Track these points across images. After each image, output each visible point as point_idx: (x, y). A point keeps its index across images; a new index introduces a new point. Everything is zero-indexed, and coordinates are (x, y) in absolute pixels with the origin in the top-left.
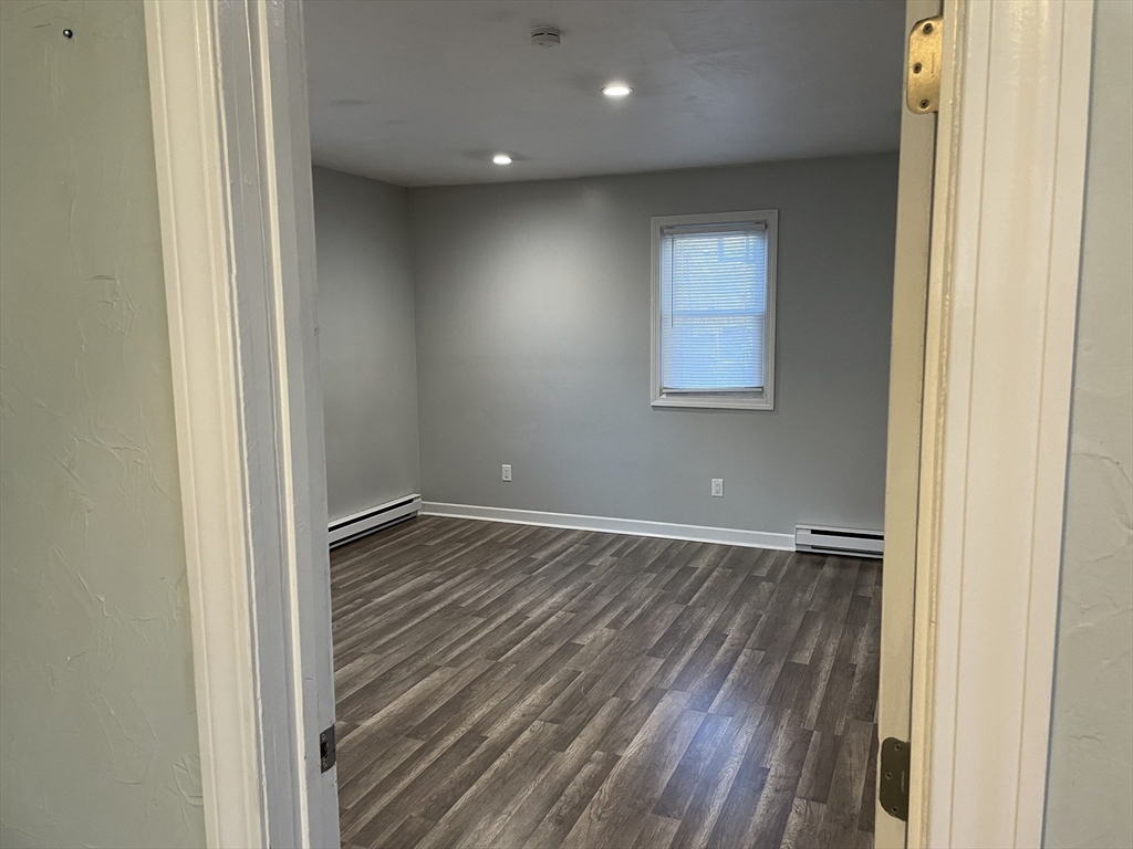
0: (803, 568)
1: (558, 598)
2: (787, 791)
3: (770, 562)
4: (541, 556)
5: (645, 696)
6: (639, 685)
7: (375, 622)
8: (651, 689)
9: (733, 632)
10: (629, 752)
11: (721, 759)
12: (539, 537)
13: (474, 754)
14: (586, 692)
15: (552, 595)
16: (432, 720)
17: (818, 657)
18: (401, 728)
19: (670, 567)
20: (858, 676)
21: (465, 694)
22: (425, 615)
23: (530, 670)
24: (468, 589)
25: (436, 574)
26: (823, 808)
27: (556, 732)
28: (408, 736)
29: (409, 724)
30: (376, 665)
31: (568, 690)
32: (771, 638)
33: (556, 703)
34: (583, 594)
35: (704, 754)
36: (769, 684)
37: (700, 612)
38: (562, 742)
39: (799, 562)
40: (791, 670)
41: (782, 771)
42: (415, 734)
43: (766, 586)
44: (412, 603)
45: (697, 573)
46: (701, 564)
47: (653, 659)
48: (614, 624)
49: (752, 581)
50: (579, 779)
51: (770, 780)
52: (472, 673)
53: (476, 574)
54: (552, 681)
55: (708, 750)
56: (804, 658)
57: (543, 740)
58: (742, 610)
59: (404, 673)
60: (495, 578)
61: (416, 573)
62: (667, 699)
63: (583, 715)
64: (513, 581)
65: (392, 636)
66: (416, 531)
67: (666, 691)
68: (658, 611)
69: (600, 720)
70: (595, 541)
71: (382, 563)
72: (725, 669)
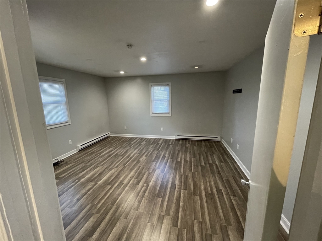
0: (176, 142)
1: (136, 151)
2: (180, 188)
3: (171, 141)
4: (132, 143)
5: (153, 170)
6: (151, 168)
7: (101, 159)
8: (154, 169)
9: (167, 155)
10: (151, 184)
11: (167, 183)
12: (132, 139)
13: (121, 188)
14: (142, 170)
15: (135, 151)
16: (112, 180)
17: (181, 159)
18: (106, 183)
19: (155, 143)
20: (188, 163)
21: (119, 174)
22: (111, 157)
23: (131, 167)
24: (119, 151)
25: (113, 148)
26: (187, 191)
27: (137, 181)
28: (108, 185)
29: (108, 182)
30: (101, 169)
31: (139, 171)
32: (173, 156)
33: (137, 174)
34: (140, 150)
35: (164, 182)
36: (174, 166)
37: (161, 152)
38: (138, 183)
39: (176, 141)
40: (177, 162)
41: (178, 184)
42: (109, 184)
43: (171, 146)
44: (108, 155)
45: (159, 144)
46: (160, 142)
47: (154, 162)
48: (146, 156)
49: (169, 145)
50: (142, 191)
51: (177, 186)
52: (120, 169)
53: (120, 147)
54: (135, 169)
55: (165, 181)
56: (179, 159)
57: (135, 183)
58: (168, 151)
59: (107, 170)
60: (124, 148)
61: (109, 148)
62: (157, 171)
63: (142, 176)
64: (128, 148)
65: (105, 162)
66: (109, 139)
67: (156, 169)
68: (154, 152)
69: (145, 177)
70: (142, 139)
71: (103, 146)
72: (166, 163)
